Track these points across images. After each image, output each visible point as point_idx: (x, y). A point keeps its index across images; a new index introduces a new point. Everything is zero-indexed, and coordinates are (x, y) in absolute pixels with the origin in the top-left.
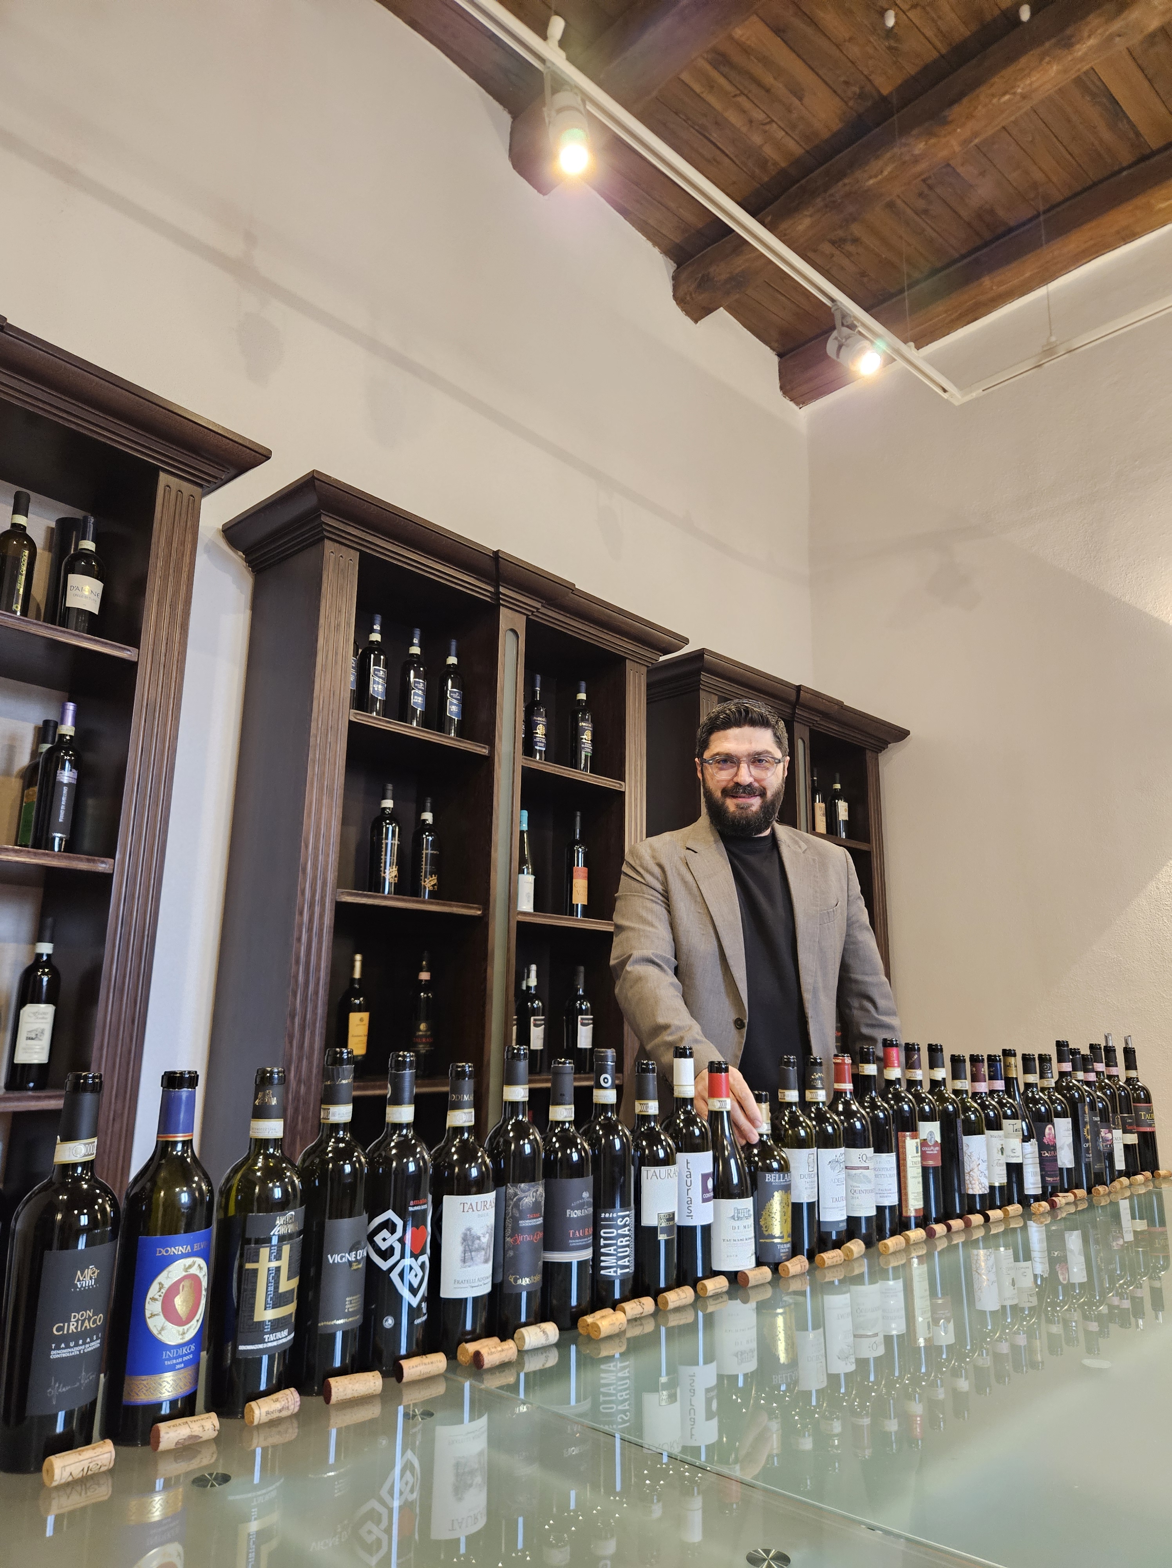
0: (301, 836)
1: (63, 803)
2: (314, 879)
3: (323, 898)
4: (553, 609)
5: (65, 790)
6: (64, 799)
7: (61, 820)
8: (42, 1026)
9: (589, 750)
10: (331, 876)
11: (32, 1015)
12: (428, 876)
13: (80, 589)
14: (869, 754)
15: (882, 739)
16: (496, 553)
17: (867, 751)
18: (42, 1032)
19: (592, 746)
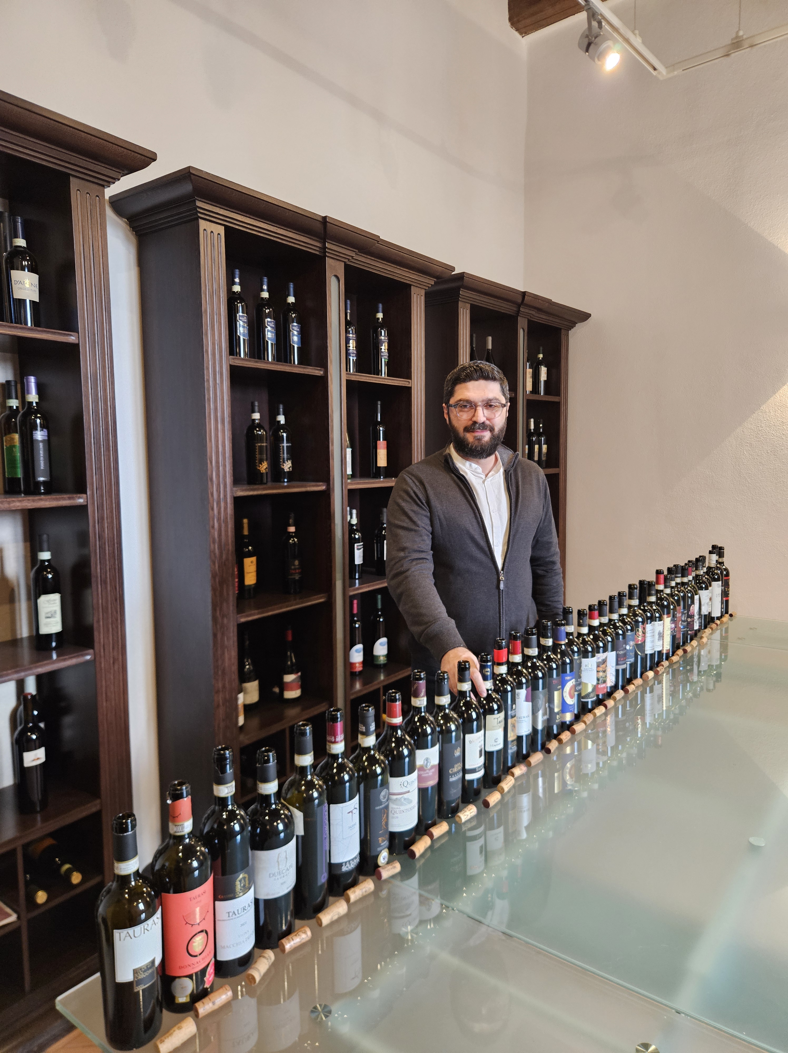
0: (206, 455)
1: (42, 455)
2: (218, 485)
3: (225, 496)
4: (362, 255)
5: (41, 445)
6: (41, 452)
7: (42, 468)
8: (54, 609)
9: (386, 357)
10: (229, 480)
11: (46, 602)
12: (286, 462)
13: (23, 283)
14: (563, 332)
15: (572, 321)
16: (325, 218)
17: (562, 330)
18: (55, 612)
19: (388, 354)
